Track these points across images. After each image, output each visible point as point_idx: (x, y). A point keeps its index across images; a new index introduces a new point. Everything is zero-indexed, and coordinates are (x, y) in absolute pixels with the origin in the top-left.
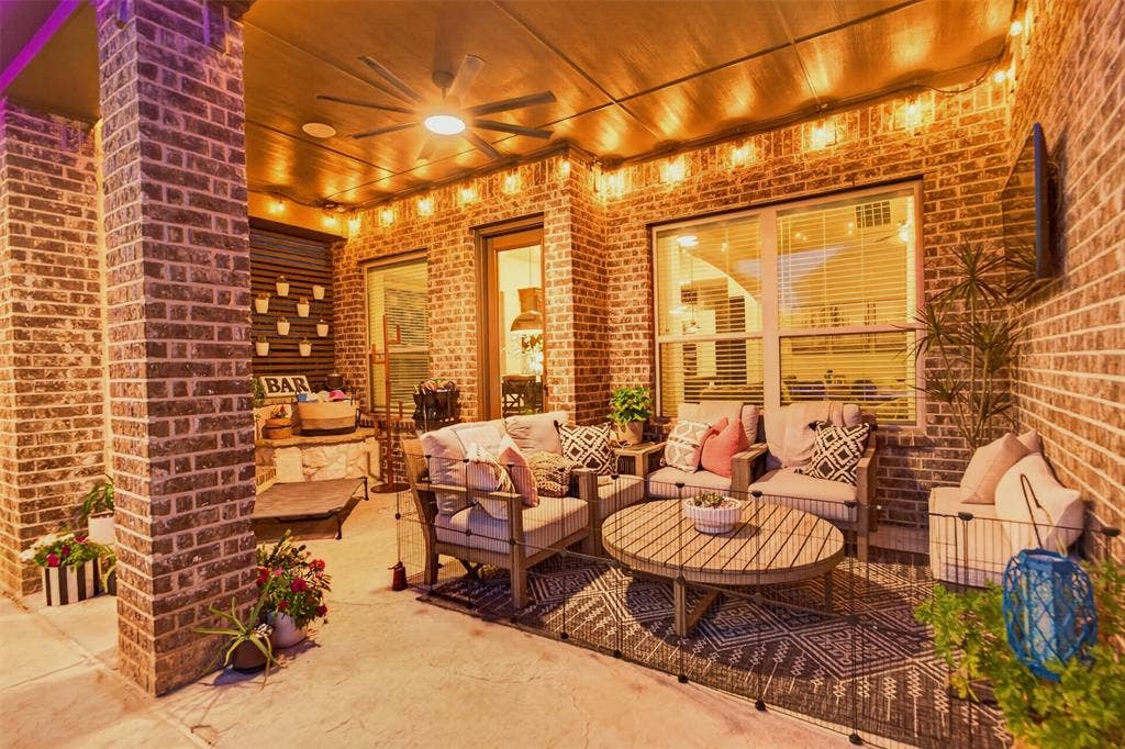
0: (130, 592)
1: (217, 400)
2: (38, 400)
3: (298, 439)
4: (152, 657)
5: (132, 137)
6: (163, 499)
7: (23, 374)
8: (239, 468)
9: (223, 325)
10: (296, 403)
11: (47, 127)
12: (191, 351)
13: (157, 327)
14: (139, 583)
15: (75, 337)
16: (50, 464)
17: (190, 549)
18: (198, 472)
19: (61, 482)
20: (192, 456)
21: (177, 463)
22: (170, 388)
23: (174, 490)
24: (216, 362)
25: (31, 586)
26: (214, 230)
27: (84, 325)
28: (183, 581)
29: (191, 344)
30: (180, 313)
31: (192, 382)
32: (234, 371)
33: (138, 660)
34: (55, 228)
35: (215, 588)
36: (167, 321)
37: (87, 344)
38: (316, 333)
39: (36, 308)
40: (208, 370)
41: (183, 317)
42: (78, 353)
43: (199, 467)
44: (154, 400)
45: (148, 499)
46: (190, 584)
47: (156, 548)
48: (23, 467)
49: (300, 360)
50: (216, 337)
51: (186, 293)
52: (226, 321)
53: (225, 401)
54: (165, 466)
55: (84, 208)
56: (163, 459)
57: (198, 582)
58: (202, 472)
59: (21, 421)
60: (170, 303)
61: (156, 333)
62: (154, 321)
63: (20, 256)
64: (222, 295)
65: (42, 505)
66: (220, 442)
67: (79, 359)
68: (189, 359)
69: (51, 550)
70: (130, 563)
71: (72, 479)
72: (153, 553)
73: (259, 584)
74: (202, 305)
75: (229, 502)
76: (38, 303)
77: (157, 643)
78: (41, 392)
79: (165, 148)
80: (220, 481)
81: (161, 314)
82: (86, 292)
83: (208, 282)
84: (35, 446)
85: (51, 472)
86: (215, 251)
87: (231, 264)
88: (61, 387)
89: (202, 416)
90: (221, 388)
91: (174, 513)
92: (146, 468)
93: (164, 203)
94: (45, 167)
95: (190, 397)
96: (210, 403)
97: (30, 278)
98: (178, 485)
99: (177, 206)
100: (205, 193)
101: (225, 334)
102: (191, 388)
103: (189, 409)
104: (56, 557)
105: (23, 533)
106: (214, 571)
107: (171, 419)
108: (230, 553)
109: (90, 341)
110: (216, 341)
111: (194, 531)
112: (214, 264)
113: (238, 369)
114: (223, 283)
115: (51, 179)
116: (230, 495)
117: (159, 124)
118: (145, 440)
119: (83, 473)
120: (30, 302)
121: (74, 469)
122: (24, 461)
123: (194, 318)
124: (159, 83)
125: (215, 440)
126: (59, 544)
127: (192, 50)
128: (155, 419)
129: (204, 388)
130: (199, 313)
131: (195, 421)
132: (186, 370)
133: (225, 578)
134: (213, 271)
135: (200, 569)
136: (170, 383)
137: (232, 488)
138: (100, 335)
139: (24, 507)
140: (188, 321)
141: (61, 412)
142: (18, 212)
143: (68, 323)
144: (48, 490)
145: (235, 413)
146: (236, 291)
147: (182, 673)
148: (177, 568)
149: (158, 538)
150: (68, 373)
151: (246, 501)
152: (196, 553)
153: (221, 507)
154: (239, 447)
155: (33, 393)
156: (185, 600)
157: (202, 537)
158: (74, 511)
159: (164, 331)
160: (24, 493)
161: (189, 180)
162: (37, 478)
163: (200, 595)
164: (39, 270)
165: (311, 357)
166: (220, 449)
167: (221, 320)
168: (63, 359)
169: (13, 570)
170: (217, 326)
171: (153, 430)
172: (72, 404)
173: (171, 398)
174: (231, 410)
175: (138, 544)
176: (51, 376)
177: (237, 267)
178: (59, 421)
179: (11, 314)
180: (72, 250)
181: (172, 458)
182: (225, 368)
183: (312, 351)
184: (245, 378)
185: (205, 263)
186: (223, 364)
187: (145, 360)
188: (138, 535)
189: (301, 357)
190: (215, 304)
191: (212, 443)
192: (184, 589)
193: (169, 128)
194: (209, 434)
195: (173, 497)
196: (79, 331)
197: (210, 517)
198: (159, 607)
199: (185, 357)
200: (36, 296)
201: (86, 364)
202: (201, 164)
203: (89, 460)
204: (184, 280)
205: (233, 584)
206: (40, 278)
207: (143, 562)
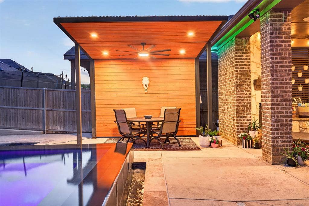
0: (266, 143)
1: (284, 103)
2: (240, 103)
3: (298, 119)
4: (271, 156)
5: (268, 47)
6: (274, 123)
7: (237, 97)
8: (289, 119)
9: (286, 86)
10: (297, 107)
11: (242, 41)
12: (279, 92)
13: (273, 87)
14: (268, 141)
15: (246, 88)
16: (241, 117)
17: (278, 135)
18: (280, 119)
19: (243, 122)
20: (279, 115)
21: (276, 116)
22: (275, 100)
23: (276, 122)
24: (284, 94)
25: (239, 144)
26: (284, 64)
27: (248, 85)
28: (277, 142)
29: (279, 91)
30: (277, 84)
31: (279, 99)
32: (288, 96)
33: (267, 157)
34: (243, 64)
35: (283, 146)
36: (275, 86)
37: (248, 90)
38: (304, 82)
39: (239, 82)
40: (282, 96)
41: (278, 84)
42: (247, 92)
43: (280, 118)
44: (272, 102)
45: (271, 123)
46: (278, 143)
47: (272, 133)
48: (237, 117)
49: (298, 92)
50: (284, 89)
51: (279, 79)
52: (286, 85)
53: (286, 103)
54: (274, 116)
55: (248, 58)
56: (273, 115)
57: (280, 143)
58: (281, 119)
59: (237, 107)
60: (275, 82)
61: (273, 88)
62: (273, 86)
63: (237, 71)
64: (286, 79)
65: (240, 126)
66: (285, 113)
67: (247, 93)
68: (279, 94)
69: (243, 136)
70: (266, 137)
71: (245, 121)
72: (272, 134)
73: (293, 148)
74: (281, 81)
75: (286, 127)
76: (240, 81)
77: (272, 153)
78: (240, 101)
79: (275, 49)
80: (285, 121)
81: (274, 84)
82: (248, 78)
83: (283, 76)
84: (239, 113)
85: (242, 119)
86: (284, 69)
87: (288, 71)
88: (243, 100)
89: (281, 106)
90: (285, 100)
91: (276, 127)
92: (270, 117)
93: (275, 61)
94: (241, 50)
95: (279, 102)
96: (283, 104)
97: (239, 76)
98: (276, 121)
99: (277, 61)
100: (282, 56)
101: (286, 88)
102: (279, 100)
103: (279, 105)
104: (245, 137)
105: (237, 132)
106: (283, 142)
107: (275, 107)
108: (287, 139)
109: (249, 89)
110: (284, 90)
111: (279, 132)
112: (284, 72)
113: (289, 96)
114: (286, 76)
115: (242, 52)
116: (286, 125)
117: (274, 44)
118: (271, 111)
119: (247, 120)
120: (239, 81)
121: (246, 119)
122: (237, 116)
123: (280, 85)
124: (274, 35)
125: (284, 112)
126: (245, 135)
127: (280, 25)
128: (272, 106)
129: (281, 100)
130: (281, 83)
131: (280, 107)
132: (278, 96)
133: (285, 144)
134: (284, 73)
135: (280, 140)
136: (275, 99)
137: (287, 124)
138: (251, 88)
139: (237, 126)
140: (279, 85)
141: (244, 106)
142: (237, 61)
143: (245, 85)
144: (241, 123)
145: (288, 106)
146: (289, 77)
147: (277, 162)
148: (276, 139)
149: (273, 131)
150: (245, 97)
151: (290, 127)
152: (279, 136)
153: (285, 128)
154: (289, 114)
155: (239, 101)
156: (277, 146)
157: (281, 133)
158: (246, 129)
159: (274, 88)
160: (238, 123)
161: (279, 54)
162: (240, 120)
163: (280, 146)
164: (240, 74)
165: (302, 91)
166: (285, 114)
167: (285, 84)
168: (244, 94)
169: (235, 140)
170: (284, 86)
171: (272, 109)
172: (246, 104)
173: (275, 102)
174: (287, 105)
175: (268, 132)
176: (242, 97)
177: (289, 72)
178: (243, 107)
179: (235, 84)
180: (246, 68)
181: (275, 115)
182: (286, 96)
183: (303, 89)
184: (290, 98)
185: (282, 72)
186: (286, 95)
187: (270, 94)
188: (268, 131)
189: (298, 91)
190: (284, 81)
191: (283, 113)
192: (277, 144)
193: (276, 44)
194: (283, 110)
195: (275, 123)
196: (247, 87)
197: (283, 129)
198: (273, 146)
199: (278, 93)
200: (240, 80)
201: (248, 95)
202: (282, 50)
203: (248, 118)
204: (278, 76)
205: (287, 146)
206: (240, 75)
207: (269, 136)
